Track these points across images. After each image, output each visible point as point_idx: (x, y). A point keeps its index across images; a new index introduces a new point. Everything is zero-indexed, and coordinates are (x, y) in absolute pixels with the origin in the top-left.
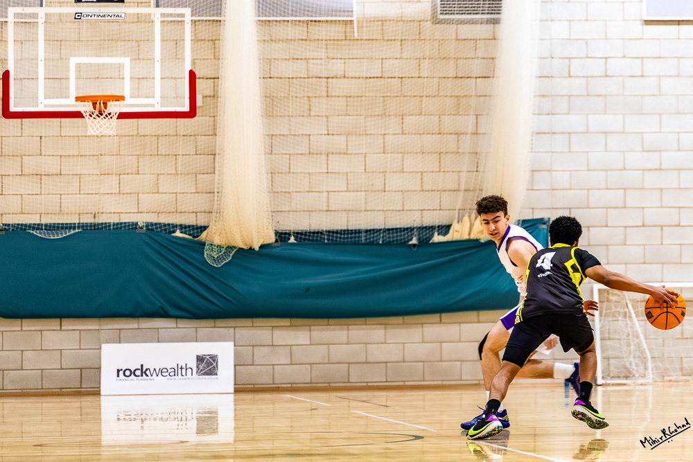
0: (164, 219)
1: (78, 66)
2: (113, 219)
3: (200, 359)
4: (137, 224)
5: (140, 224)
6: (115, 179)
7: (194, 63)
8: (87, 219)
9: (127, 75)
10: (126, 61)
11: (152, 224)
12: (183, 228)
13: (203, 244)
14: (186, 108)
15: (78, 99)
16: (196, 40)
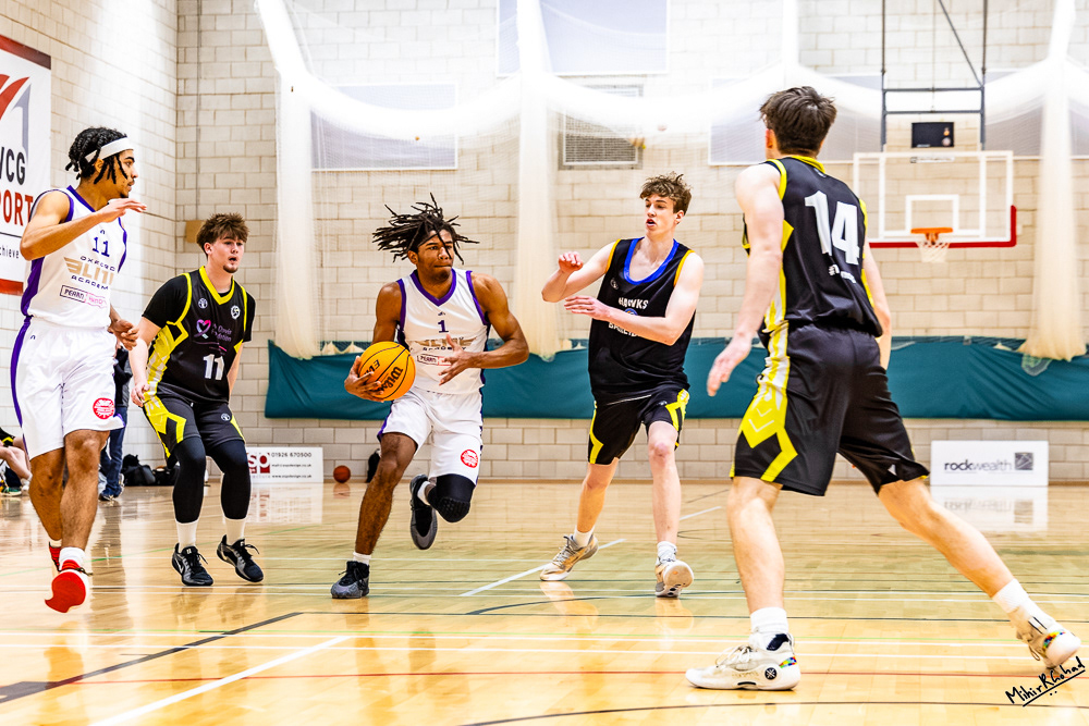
0: (987, 334)
1: (914, 203)
2: (942, 333)
3: (1018, 456)
4: (963, 337)
5: (966, 338)
6: (944, 298)
7: (1015, 196)
8: (921, 333)
9: (956, 208)
10: (955, 198)
11: (976, 338)
12: (1005, 341)
13: (1021, 355)
14: (1007, 238)
15: (914, 231)
16: (1017, 177)
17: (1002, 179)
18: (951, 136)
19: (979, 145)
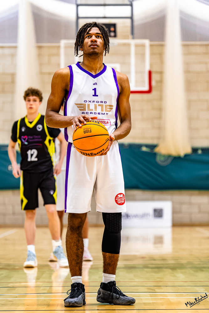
0: (137, 141)
4: (124, 144)
10: (118, 66)
11: (132, 144)
13: (156, 154)
16: (152, 54)
17: (143, 55)
18: (115, 31)
19: (130, 36)
